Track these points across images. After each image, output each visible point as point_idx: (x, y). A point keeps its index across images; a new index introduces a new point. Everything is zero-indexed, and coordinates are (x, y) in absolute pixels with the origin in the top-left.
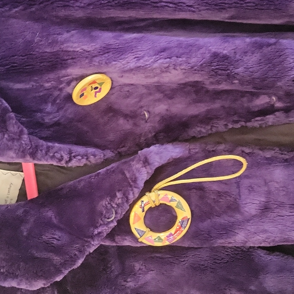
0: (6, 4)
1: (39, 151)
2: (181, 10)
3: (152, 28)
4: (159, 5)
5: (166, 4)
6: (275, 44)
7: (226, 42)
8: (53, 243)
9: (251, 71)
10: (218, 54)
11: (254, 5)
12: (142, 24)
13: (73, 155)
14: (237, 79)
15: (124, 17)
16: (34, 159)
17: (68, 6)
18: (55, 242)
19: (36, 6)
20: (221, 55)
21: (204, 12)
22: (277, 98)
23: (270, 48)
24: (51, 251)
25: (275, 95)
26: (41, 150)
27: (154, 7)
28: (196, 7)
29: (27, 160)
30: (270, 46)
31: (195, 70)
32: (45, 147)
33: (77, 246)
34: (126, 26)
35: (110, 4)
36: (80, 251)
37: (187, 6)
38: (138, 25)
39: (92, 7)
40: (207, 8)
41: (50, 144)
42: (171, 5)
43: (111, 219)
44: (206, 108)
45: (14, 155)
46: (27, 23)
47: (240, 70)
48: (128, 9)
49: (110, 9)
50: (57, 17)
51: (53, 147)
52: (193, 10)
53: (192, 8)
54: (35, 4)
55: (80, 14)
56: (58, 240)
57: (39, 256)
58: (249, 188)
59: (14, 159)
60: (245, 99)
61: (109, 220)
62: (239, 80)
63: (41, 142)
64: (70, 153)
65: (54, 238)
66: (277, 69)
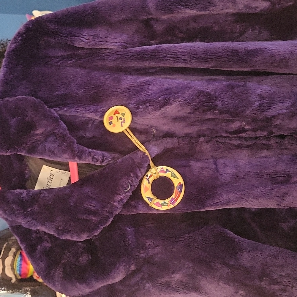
0: (65, 59)
1: (84, 155)
2: (178, 62)
3: (160, 73)
4: (164, 59)
5: (169, 58)
6: (243, 86)
7: (209, 84)
8: (91, 209)
9: (227, 104)
10: (203, 92)
11: (227, 59)
12: (153, 70)
13: (105, 158)
14: (217, 110)
15: (141, 66)
16: (80, 160)
17: (104, 59)
18: (93, 208)
19: (84, 60)
20: (205, 92)
21: (194, 63)
22: (246, 123)
23: (239, 89)
24: (90, 214)
25: (245, 121)
26: (85, 154)
27: (160, 60)
28: (188, 60)
29: (75, 160)
30: (239, 87)
31: (188, 103)
32: (87, 152)
33: (107, 209)
34: (142, 72)
35: (131, 58)
36: (109, 213)
37: (183, 59)
38: (150, 71)
39: (119, 60)
40: (196, 61)
41: (90, 150)
42: (172, 59)
43: (128, 190)
44: (197, 129)
45: (68, 157)
46: (77, 70)
47: (219, 103)
48: (143, 61)
49: (132, 61)
50: (97, 66)
51: (92, 152)
52: (187, 62)
53: (186, 61)
54: (83, 58)
55: (112, 64)
56: (94, 207)
57: (83, 218)
58: (223, 164)
59: (68, 159)
60: (224, 124)
61: (127, 190)
62: (219, 110)
63: (85, 148)
64: (103, 157)
65: (91, 205)
66: (244, 102)
